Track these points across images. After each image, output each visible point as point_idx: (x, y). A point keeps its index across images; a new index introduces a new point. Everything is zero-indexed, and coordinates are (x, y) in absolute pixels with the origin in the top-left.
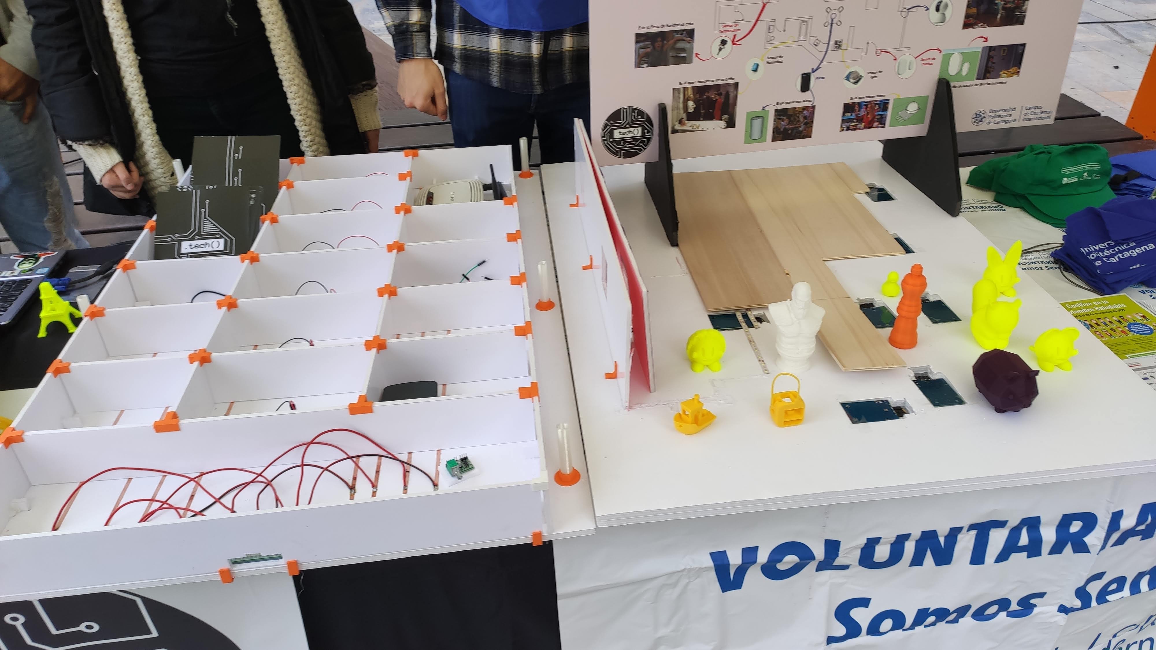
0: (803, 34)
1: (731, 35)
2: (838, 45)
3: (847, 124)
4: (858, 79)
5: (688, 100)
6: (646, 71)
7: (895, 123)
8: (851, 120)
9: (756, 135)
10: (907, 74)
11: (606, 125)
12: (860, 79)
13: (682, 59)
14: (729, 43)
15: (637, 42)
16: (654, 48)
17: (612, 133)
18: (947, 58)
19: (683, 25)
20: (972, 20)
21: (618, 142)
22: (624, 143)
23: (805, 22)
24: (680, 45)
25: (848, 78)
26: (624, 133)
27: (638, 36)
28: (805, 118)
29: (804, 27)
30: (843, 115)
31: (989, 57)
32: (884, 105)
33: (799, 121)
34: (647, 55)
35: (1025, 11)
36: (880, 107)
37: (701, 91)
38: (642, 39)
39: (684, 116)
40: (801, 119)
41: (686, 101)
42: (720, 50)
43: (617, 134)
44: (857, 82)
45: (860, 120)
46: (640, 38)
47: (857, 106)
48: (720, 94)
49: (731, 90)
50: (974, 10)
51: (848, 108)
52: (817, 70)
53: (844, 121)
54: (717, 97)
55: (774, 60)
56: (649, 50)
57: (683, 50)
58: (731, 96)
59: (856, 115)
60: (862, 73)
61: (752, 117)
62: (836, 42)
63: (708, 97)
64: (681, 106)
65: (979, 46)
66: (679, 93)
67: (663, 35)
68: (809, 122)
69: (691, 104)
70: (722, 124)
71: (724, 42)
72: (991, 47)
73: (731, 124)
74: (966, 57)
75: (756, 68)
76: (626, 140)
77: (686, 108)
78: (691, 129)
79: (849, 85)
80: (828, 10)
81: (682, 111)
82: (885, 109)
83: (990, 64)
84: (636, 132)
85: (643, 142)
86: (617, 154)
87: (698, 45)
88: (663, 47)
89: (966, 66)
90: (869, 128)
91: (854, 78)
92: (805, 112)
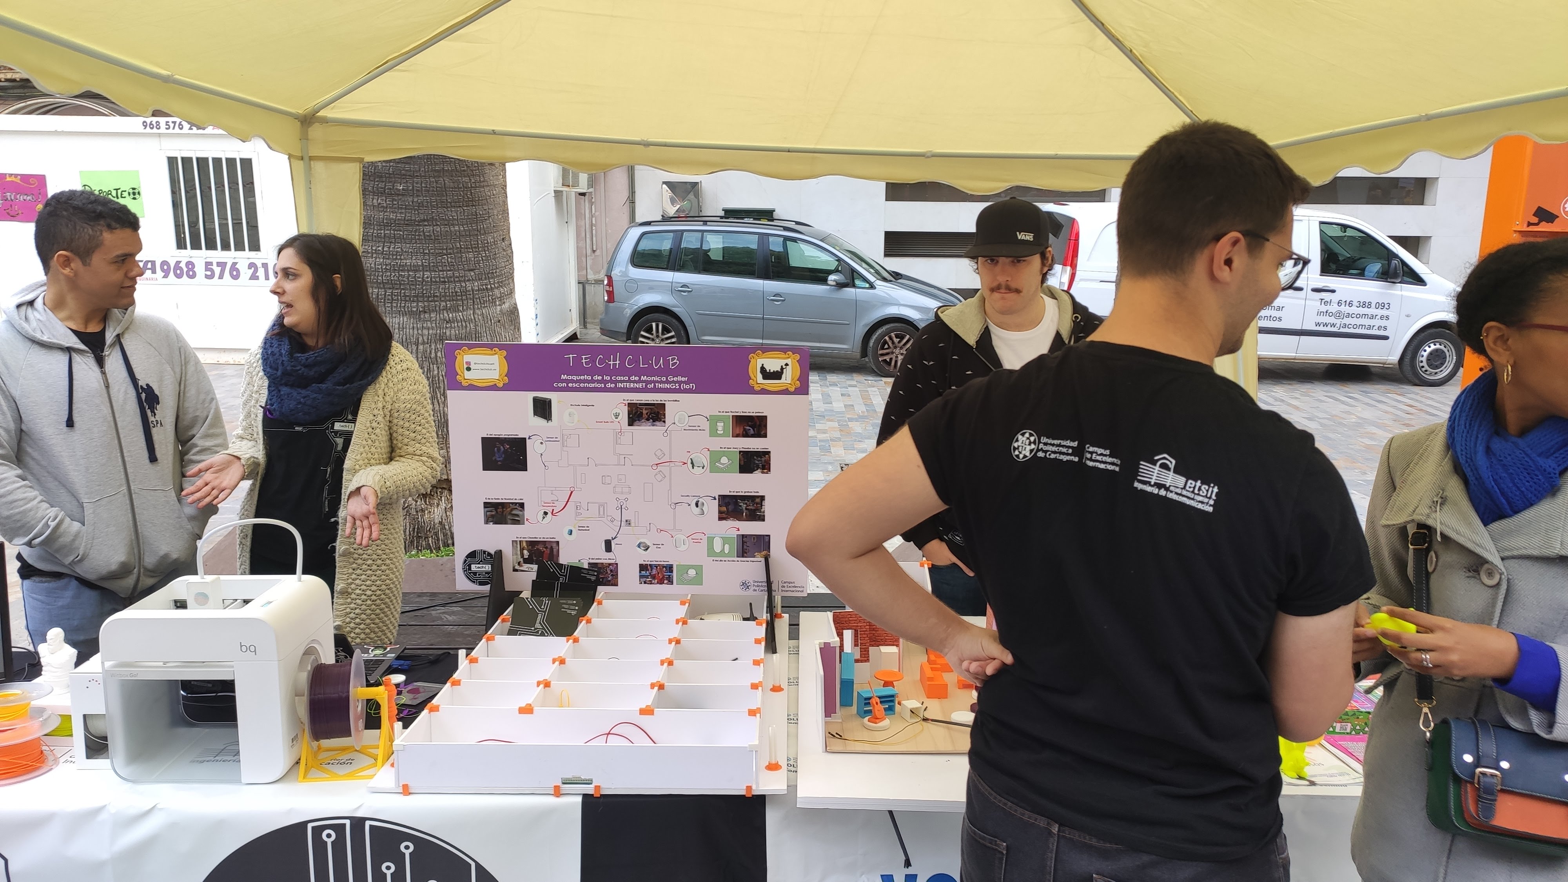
0: (602, 513)
1: (550, 509)
2: (628, 523)
3: (644, 579)
4: (647, 548)
5: (523, 549)
6: (491, 526)
7: (681, 582)
10: (683, 548)
11: (465, 561)
13: (517, 521)
14: (550, 514)
15: (485, 507)
16: (497, 512)
18: (711, 540)
19: (516, 499)
20: (724, 515)
23: (602, 505)
24: (514, 512)
25: (639, 546)
27: (485, 503)
28: (611, 571)
29: (602, 509)
30: (640, 572)
31: (743, 542)
33: (607, 573)
35: (764, 512)
37: (532, 544)
38: (488, 506)
39: (522, 560)
40: (609, 572)
41: (522, 550)
42: (544, 518)
48: (546, 548)
49: (554, 545)
50: (724, 509)
51: (643, 567)
52: (615, 538)
53: (641, 577)
54: (545, 549)
55: (583, 528)
56: (493, 513)
57: (517, 515)
58: (555, 550)
60: (649, 543)
62: (627, 521)
63: (538, 549)
64: (519, 553)
65: (734, 533)
66: (517, 544)
67: (503, 505)
68: (615, 575)
69: (526, 553)
71: (546, 513)
72: (743, 535)
74: (725, 540)
75: (571, 532)
77: (522, 555)
78: (527, 570)
79: (641, 551)
80: (617, 499)
81: (520, 557)
83: (745, 547)
87: (528, 513)
88: (503, 512)
89: (727, 547)
90: (661, 584)
91: (643, 547)
92: (611, 567)
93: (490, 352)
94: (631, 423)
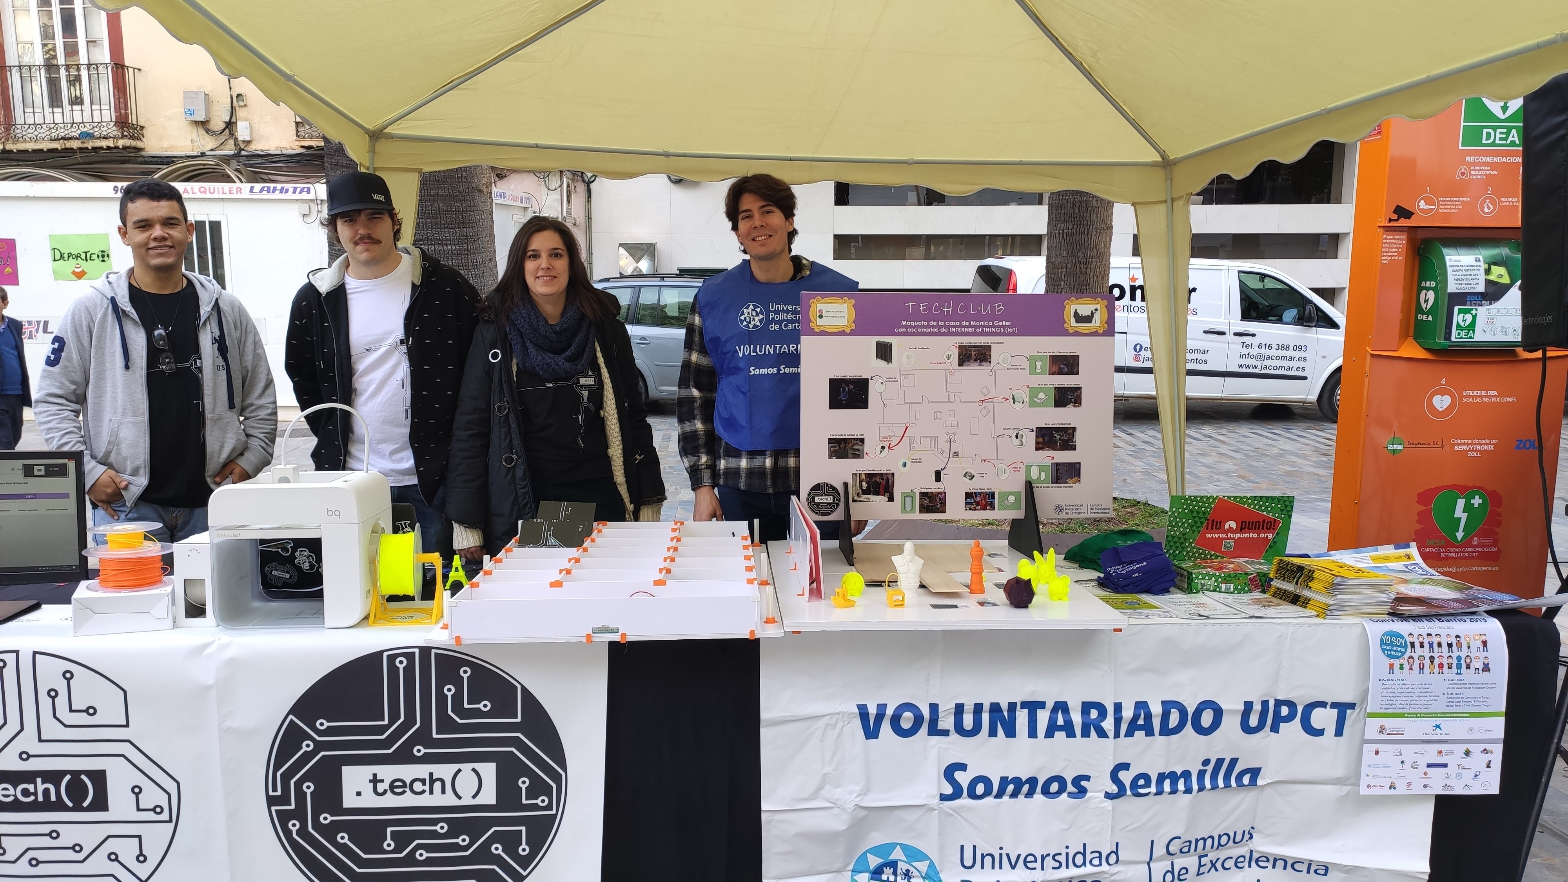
0: (933, 446)
1: (888, 443)
2: (956, 454)
3: (969, 506)
4: (972, 477)
5: (862, 481)
6: (835, 460)
7: (1002, 508)
8: (971, 504)
9: (908, 508)
10: (1004, 476)
11: (810, 493)
12: (973, 477)
13: (858, 455)
14: (887, 448)
15: (829, 443)
16: (840, 447)
17: (813, 498)
18: (1029, 468)
19: (857, 435)
20: (1040, 446)
21: (818, 505)
22: (822, 506)
23: (933, 439)
24: (855, 447)
25: (965, 476)
26: (822, 499)
27: (829, 439)
28: (940, 499)
29: (933, 443)
30: (966, 500)
31: (1057, 470)
32: (992, 495)
33: (936, 501)
34: (835, 451)
35: (1075, 442)
36: (989, 497)
37: (870, 476)
38: (832, 442)
39: (860, 491)
40: (938, 500)
41: (861, 482)
42: (881, 452)
43: (817, 499)
44: (972, 479)
45: (978, 504)
46: (831, 441)
47: (973, 495)
48: (883, 479)
49: (890, 477)
50: (1041, 440)
51: (968, 495)
52: (944, 469)
53: (966, 504)
54: (881, 481)
55: (917, 461)
56: (837, 448)
57: (858, 450)
58: (890, 481)
59: (975, 500)
60: (974, 473)
61: (905, 496)
62: (955, 453)
63: (875, 481)
64: (858, 485)
65: (1049, 462)
66: (856, 476)
67: (845, 440)
68: (943, 503)
69: (864, 484)
70: (886, 499)
71: (883, 448)
72: (1057, 463)
73: (891, 499)
74: (1041, 468)
75: (905, 465)
76: (822, 504)
77: (861, 486)
78: (865, 500)
79: (966, 480)
80: (947, 433)
81: (859, 488)
82: (993, 498)
83: (1059, 474)
84: (829, 499)
85: (834, 506)
86: (817, 513)
87: (867, 448)
88: (845, 447)
89: (1043, 474)
90: (984, 510)
91: (969, 476)
92: (940, 495)
93: (840, 301)
94: (960, 365)
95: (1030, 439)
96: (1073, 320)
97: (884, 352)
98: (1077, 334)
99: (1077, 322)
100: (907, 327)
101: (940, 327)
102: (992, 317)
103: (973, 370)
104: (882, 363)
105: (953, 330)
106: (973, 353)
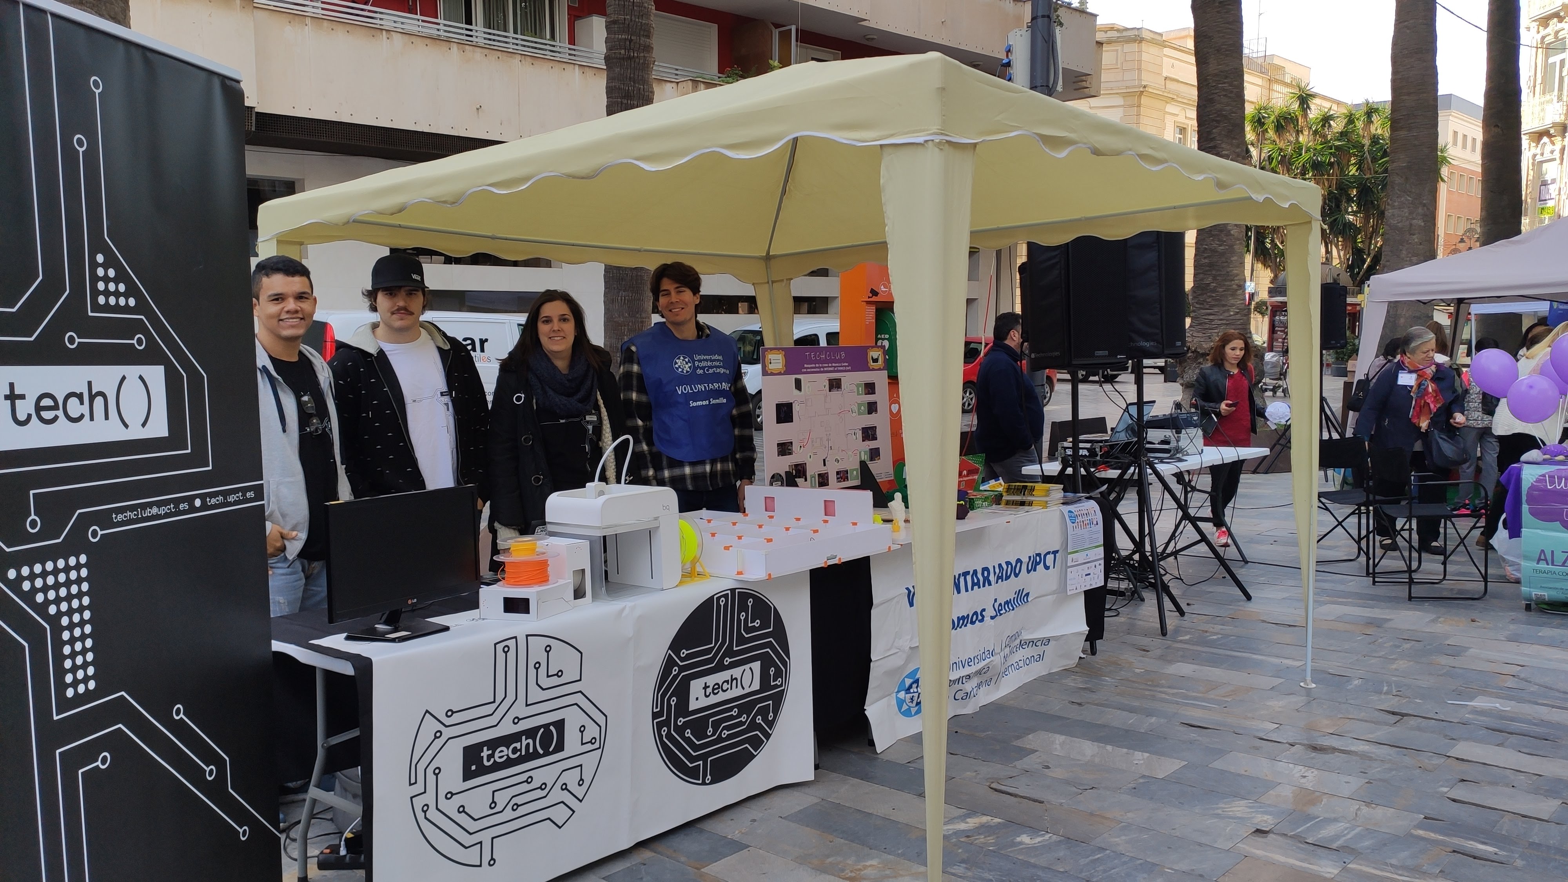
0: (821, 444)
1: (802, 444)
2: (831, 448)
3: (838, 480)
4: (838, 461)
5: (793, 470)
6: (780, 457)
7: (851, 479)
9: (813, 485)
10: (851, 460)
11: (770, 481)
13: (790, 453)
14: (803, 447)
16: (782, 448)
17: (772, 484)
18: (861, 453)
19: (789, 440)
20: (864, 439)
23: (821, 439)
24: (789, 448)
25: (835, 461)
26: (776, 484)
27: (778, 444)
29: (821, 441)
30: (837, 476)
31: (872, 452)
32: (847, 472)
34: (780, 451)
37: (796, 466)
40: (825, 478)
42: (800, 450)
45: (841, 478)
46: (779, 445)
47: (840, 472)
49: (805, 466)
50: (864, 435)
51: (837, 473)
52: (827, 458)
53: (838, 478)
55: (815, 454)
56: (780, 448)
57: (790, 450)
58: (805, 468)
59: (840, 476)
60: (839, 459)
61: (812, 477)
63: (799, 468)
64: (792, 472)
65: (868, 448)
66: (791, 467)
67: (784, 444)
68: (827, 479)
70: (803, 480)
71: (801, 447)
72: (871, 449)
73: (806, 480)
74: (865, 452)
75: (810, 457)
79: (836, 464)
80: (827, 434)
82: (848, 474)
83: (873, 454)
84: (780, 483)
87: (794, 447)
88: (784, 448)
89: (866, 456)
90: (845, 481)
92: (826, 475)
93: (779, 353)
94: (830, 391)
95: (860, 434)
96: (871, 361)
97: (798, 385)
98: (873, 370)
99: (873, 362)
100: (807, 368)
101: (819, 367)
102: (840, 361)
103: (835, 393)
104: (797, 392)
105: (825, 369)
106: (834, 383)
